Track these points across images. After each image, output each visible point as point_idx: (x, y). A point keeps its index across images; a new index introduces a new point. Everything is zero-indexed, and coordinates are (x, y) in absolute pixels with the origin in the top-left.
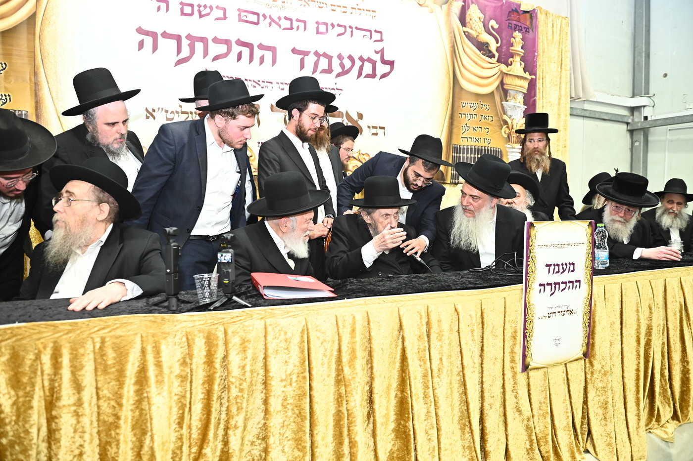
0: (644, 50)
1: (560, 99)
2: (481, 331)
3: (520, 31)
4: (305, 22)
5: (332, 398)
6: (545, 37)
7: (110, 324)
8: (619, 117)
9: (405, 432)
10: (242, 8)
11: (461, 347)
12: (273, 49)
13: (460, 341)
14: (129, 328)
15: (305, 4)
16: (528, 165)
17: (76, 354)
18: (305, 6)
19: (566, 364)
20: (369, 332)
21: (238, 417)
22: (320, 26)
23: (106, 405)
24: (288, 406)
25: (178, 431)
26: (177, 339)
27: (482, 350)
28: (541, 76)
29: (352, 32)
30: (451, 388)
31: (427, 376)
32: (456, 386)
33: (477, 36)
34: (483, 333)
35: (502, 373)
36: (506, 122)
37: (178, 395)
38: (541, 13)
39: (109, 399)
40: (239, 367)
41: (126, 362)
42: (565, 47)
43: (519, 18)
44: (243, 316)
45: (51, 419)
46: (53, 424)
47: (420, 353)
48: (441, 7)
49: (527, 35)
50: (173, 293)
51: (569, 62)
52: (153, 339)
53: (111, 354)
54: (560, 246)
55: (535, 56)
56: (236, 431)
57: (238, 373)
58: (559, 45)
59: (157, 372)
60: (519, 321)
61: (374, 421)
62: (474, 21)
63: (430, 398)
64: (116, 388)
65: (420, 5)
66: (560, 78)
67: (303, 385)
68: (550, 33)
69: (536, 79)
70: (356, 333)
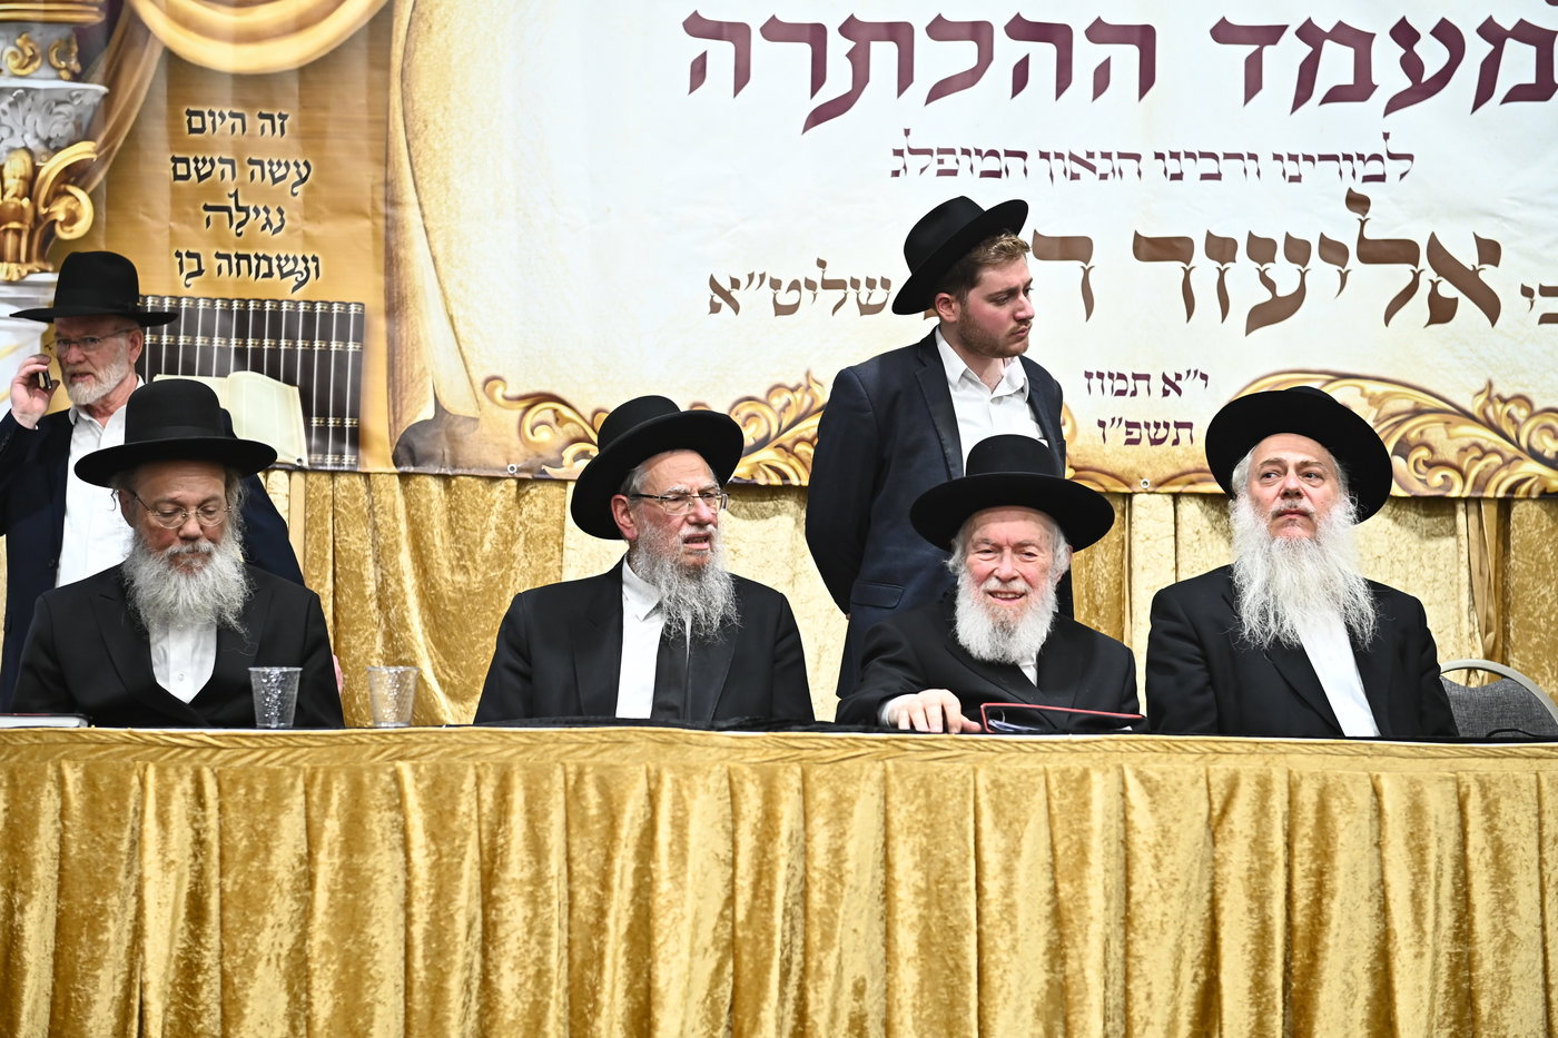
12: (1144, 38)
17: (536, 791)
20: (1127, 813)
21: (823, 954)
23: (583, 891)
26: (712, 782)
39: (589, 880)
40: (829, 851)
41: (619, 812)
44: (840, 748)
45: (488, 901)
46: (494, 912)
53: (593, 797)
56: (820, 983)
57: (826, 863)
59: (672, 837)
64: (601, 859)
67: (963, 906)
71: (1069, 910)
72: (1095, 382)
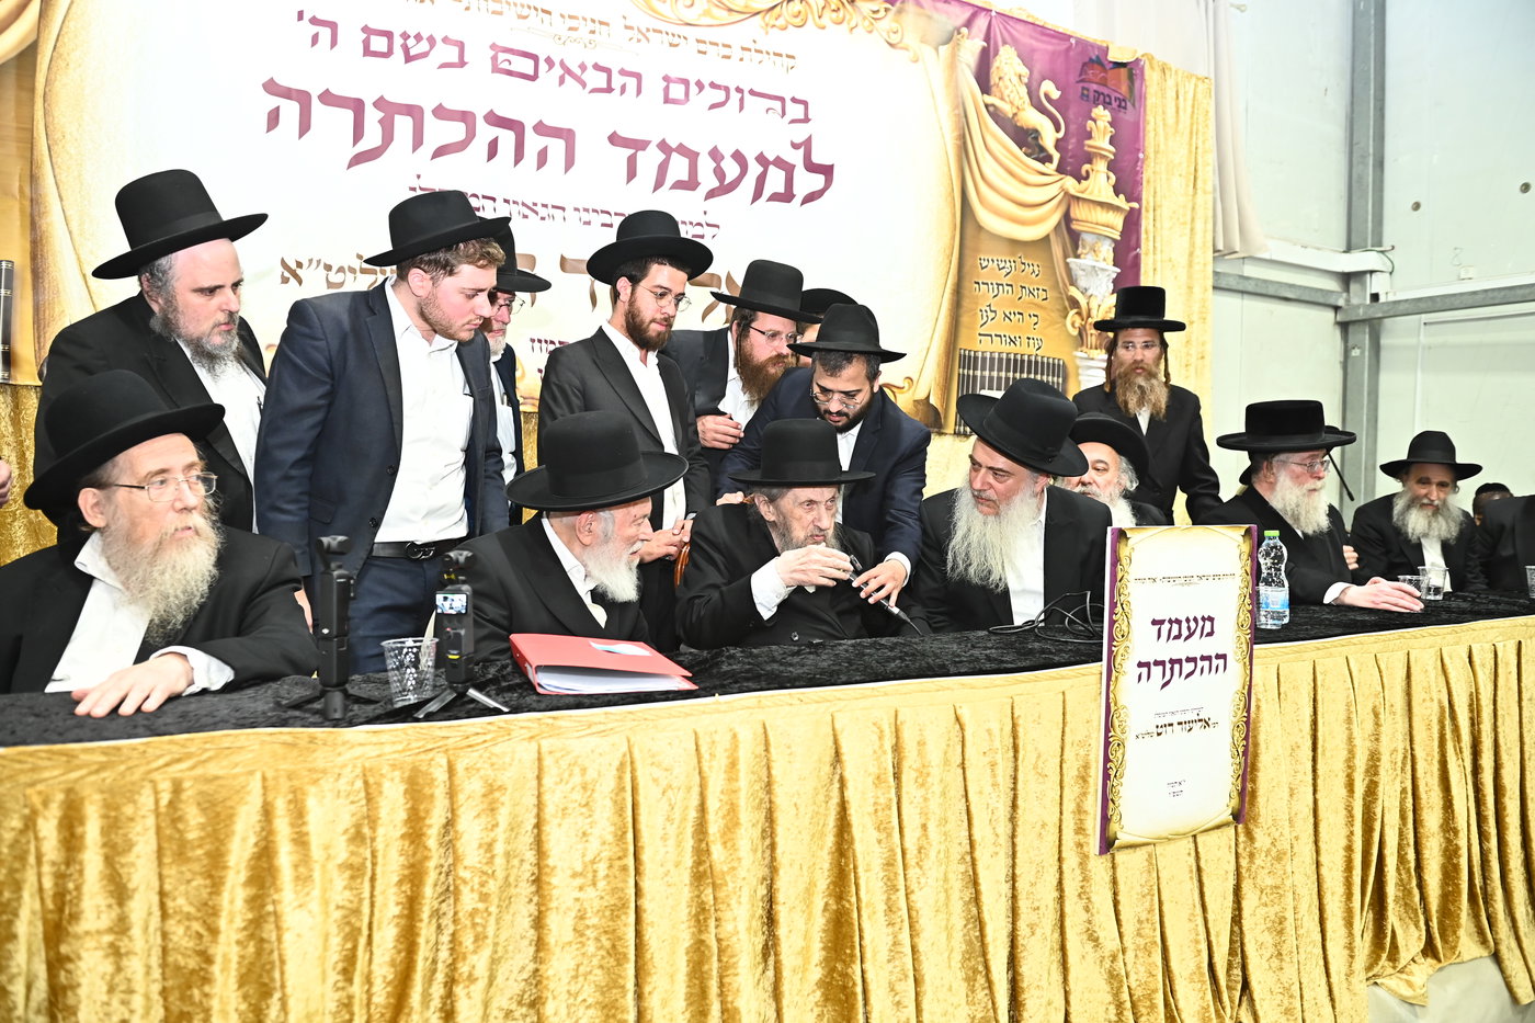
0: (1371, 151)
1: (1191, 254)
2: (1011, 765)
3: (1106, 105)
4: (638, 76)
5: (684, 912)
6: (1159, 119)
7: (193, 749)
8: (1319, 294)
9: (845, 987)
10: (501, 43)
11: (967, 801)
12: (567, 135)
13: (965, 786)
14: (236, 758)
15: (640, 37)
16: (1121, 399)
17: (116, 818)
18: (639, 41)
19: (1195, 836)
20: (769, 768)
21: (475, 957)
22: (672, 85)
23: (181, 930)
24: (588, 932)
25: (343, 989)
26: (342, 785)
27: (1014, 806)
28: (1152, 204)
29: (742, 100)
30: (946, 891)
31: (892, 865)
32: (957, 884)
33: (1015, 114)
34: (1016, 769)
35: (1057, 857)
36: (1075, 303)
37: (342, 907)
38: (1152, 68)
39: (188, 917)
40: (480, 846)
41: (227, 836)
42: (1204, 142)
43: (1105, 79)
44: (490, 732)
45: (56, 963)
46: (63, 973)
47: (880, 813)
48: (937, 50)
49: (1121, 115)
50: (335, 681)
51: (1211, 174)
52: (290, 784)
53: (194, 818)
54: (1182, 580)
55: (1138, 159)
56: (472, 987)
57: (477, 859)
58: (1191, 138)
59: (295, 858)
60: (1093, 742)
61: (777, 962)
62: (1008, 83)
63: (900, 914)
64: (205, 893)
65: (891, 45)
66: (1193, 208)
67: (620, 885)
68: (1171, 110)
69: (1140, 210)
70: (738, 771)
71: (723, 873)
72: (537, 345)
